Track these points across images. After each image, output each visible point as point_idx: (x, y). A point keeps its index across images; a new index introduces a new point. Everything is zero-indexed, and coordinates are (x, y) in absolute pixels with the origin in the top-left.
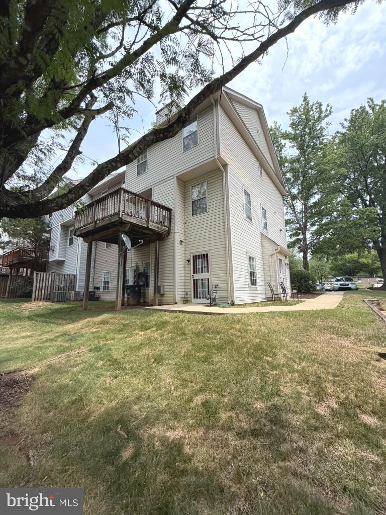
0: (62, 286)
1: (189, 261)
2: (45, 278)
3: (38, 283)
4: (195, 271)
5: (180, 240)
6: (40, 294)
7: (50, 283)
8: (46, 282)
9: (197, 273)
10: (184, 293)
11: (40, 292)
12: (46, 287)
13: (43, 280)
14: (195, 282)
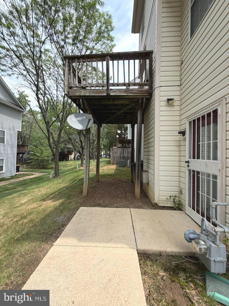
0: (126, 156)
1: (183, 133)
2: (116, 151)
3: (113, 154)
4: (196, 154)
5: (165, 98)
6: (114, 161)
7: (119, 154)
8: (117, 154)
9: (198, 158)
10: (177, 189)
11: (114, 159)
12: (117, 157)
13: (115, 153)
14: (195, 176)
